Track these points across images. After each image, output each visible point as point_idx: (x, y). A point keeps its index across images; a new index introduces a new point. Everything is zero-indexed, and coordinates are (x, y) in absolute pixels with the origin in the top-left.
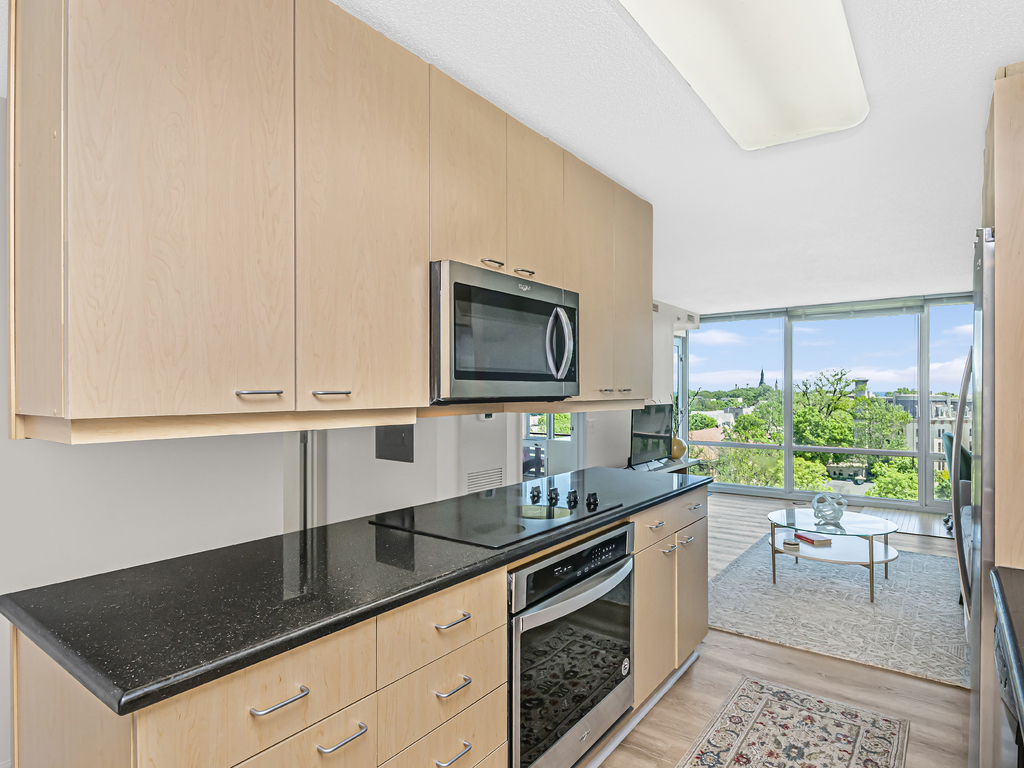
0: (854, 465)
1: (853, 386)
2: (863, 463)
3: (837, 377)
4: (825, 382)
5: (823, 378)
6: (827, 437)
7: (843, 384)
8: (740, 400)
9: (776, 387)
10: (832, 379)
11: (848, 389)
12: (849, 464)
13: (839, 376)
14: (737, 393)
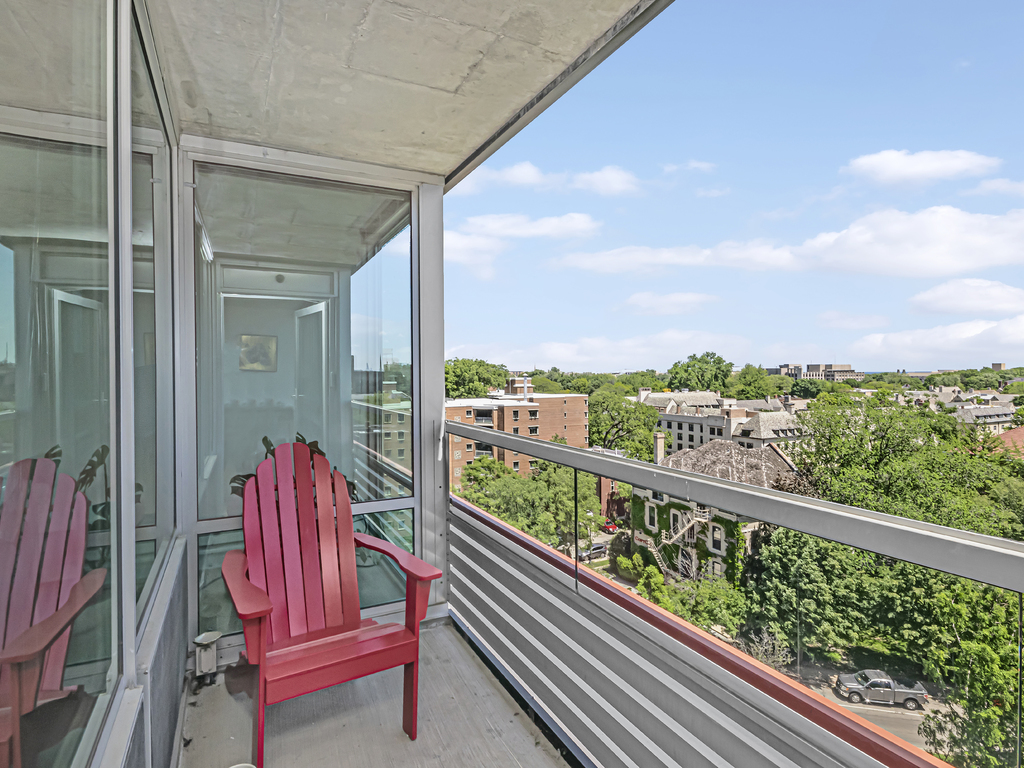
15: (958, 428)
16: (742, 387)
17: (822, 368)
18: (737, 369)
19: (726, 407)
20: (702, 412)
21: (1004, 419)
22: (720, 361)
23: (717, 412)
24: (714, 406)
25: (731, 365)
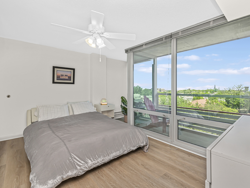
0: (245, 110)
1: (244, 89)
2: (247, 109)
3: (239, 86)
4: (235, 88)
5: (235, 86)
6: (237, 102)
7: (241, 88)
8: (209, 92)
9: (219, 89)
10: (237, 87)
11: (243, 90)
12: (243, 109)
13: (240, 86)
14: (208, 90)
15: (184, 101)
16: (144, 93)
17: (159, 89)
18: (143, 89)
19: (141, 97)
20: (137, 98)
21: (191, 99)
22: (140, 88)
23: (140, 98)
24: (139, 97)
25: (142, 88)
